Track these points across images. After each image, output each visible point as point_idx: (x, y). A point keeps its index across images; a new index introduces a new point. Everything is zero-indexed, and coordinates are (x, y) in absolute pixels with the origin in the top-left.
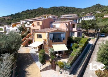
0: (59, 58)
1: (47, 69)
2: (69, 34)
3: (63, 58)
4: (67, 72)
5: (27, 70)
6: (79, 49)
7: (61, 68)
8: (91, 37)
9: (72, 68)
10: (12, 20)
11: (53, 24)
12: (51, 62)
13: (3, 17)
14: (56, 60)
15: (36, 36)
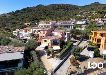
0: (56, 53)
1: (50, 58)
2: (63, 39)
3: (58, 53)
4: (59, 59)
5: (41, 58)
6: (66, 49)
7: (57, 57)
8: (77, 40)
9: (61, 57)
10: (14, 18)
11: (53, 32)
12: (52, 55)
13: (4, 14)
14: (54, 54)
15: (43, 41)
